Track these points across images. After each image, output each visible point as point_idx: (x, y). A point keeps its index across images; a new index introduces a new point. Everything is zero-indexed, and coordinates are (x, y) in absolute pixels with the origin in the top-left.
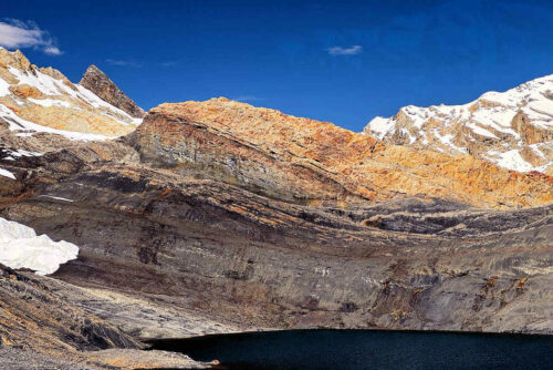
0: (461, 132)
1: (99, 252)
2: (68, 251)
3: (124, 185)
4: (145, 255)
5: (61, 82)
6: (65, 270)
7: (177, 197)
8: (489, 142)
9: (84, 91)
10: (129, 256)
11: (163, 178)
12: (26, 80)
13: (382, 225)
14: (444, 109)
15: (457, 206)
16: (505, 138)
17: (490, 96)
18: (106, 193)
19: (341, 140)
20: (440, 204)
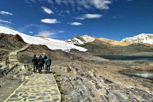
0: (132, 40)
1: (89, 50)
2: (87, 50)
3: (92, 45)
4: (92, 50)
5: (91, 37)
6: (86, 51)
7: (96, 46)
8: (135, 41)
9: (93, 38)
10: (91, 50)
11: (95, 44)
12: (88, 37)
13: (113, 47)
14: (130, 38)
15: (120, 46)
16: (136, 40)
17: (135, 36)
18: (91, 46)
19: (110, 41)
20: (118, 46)
